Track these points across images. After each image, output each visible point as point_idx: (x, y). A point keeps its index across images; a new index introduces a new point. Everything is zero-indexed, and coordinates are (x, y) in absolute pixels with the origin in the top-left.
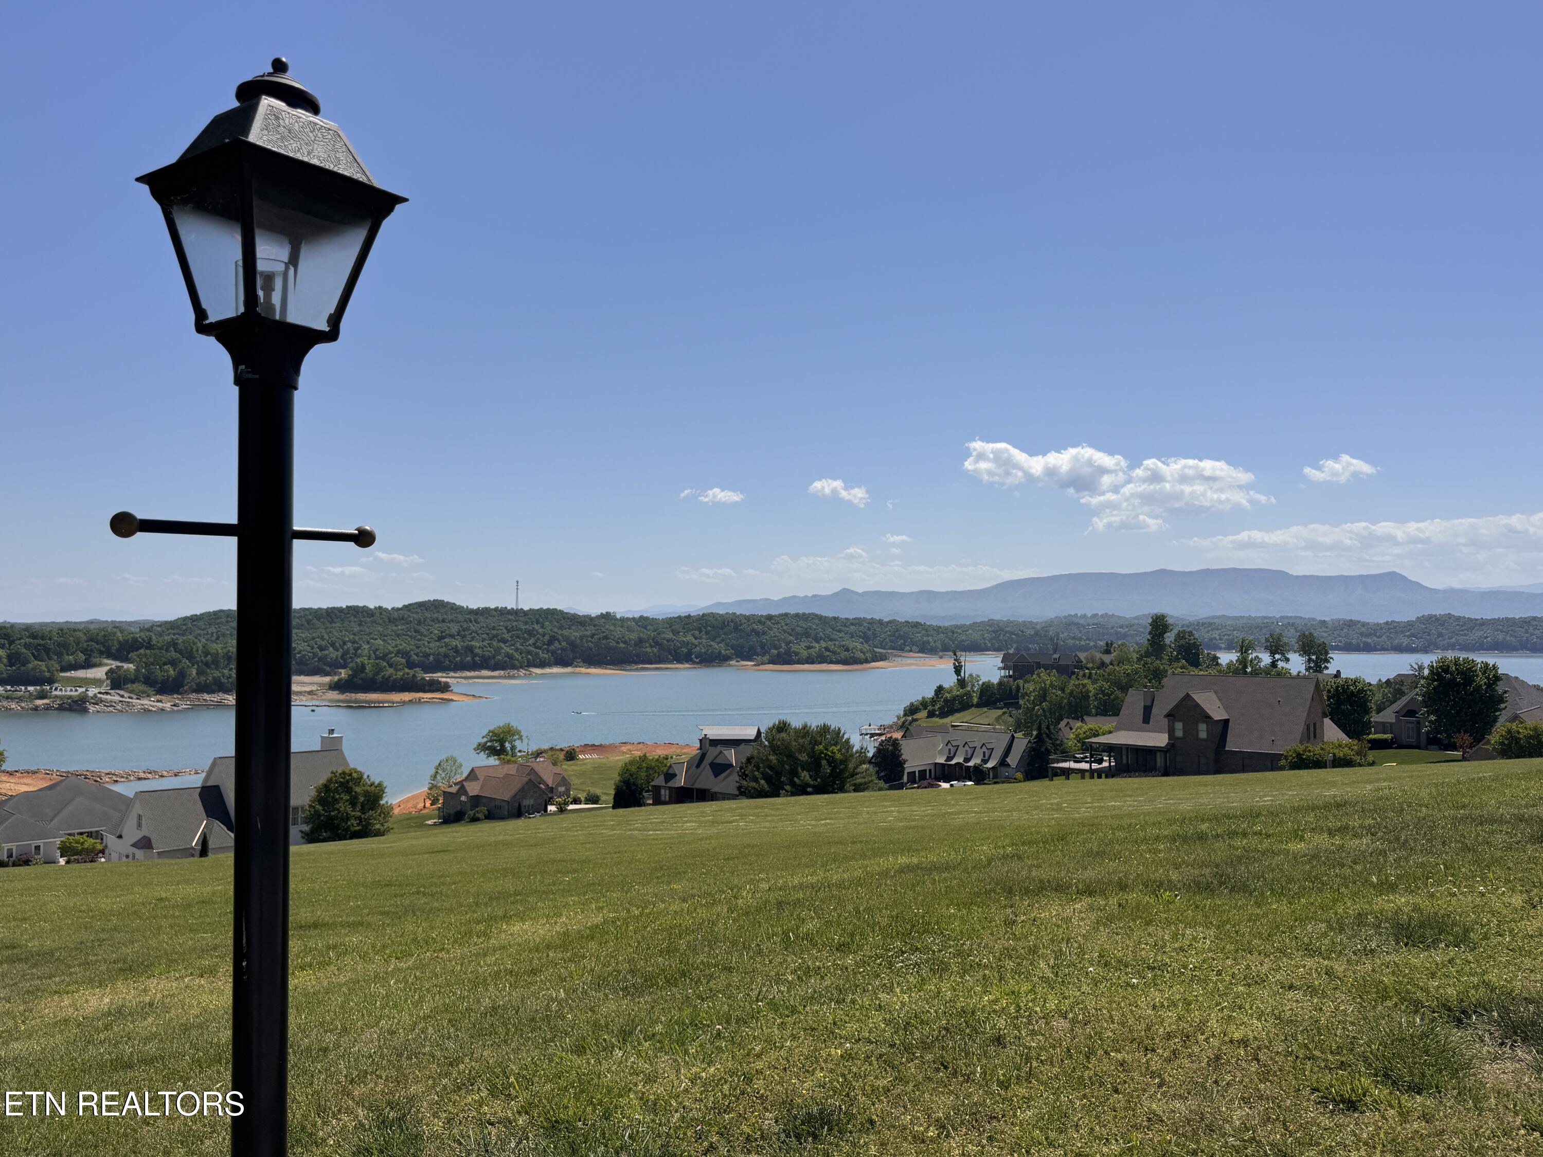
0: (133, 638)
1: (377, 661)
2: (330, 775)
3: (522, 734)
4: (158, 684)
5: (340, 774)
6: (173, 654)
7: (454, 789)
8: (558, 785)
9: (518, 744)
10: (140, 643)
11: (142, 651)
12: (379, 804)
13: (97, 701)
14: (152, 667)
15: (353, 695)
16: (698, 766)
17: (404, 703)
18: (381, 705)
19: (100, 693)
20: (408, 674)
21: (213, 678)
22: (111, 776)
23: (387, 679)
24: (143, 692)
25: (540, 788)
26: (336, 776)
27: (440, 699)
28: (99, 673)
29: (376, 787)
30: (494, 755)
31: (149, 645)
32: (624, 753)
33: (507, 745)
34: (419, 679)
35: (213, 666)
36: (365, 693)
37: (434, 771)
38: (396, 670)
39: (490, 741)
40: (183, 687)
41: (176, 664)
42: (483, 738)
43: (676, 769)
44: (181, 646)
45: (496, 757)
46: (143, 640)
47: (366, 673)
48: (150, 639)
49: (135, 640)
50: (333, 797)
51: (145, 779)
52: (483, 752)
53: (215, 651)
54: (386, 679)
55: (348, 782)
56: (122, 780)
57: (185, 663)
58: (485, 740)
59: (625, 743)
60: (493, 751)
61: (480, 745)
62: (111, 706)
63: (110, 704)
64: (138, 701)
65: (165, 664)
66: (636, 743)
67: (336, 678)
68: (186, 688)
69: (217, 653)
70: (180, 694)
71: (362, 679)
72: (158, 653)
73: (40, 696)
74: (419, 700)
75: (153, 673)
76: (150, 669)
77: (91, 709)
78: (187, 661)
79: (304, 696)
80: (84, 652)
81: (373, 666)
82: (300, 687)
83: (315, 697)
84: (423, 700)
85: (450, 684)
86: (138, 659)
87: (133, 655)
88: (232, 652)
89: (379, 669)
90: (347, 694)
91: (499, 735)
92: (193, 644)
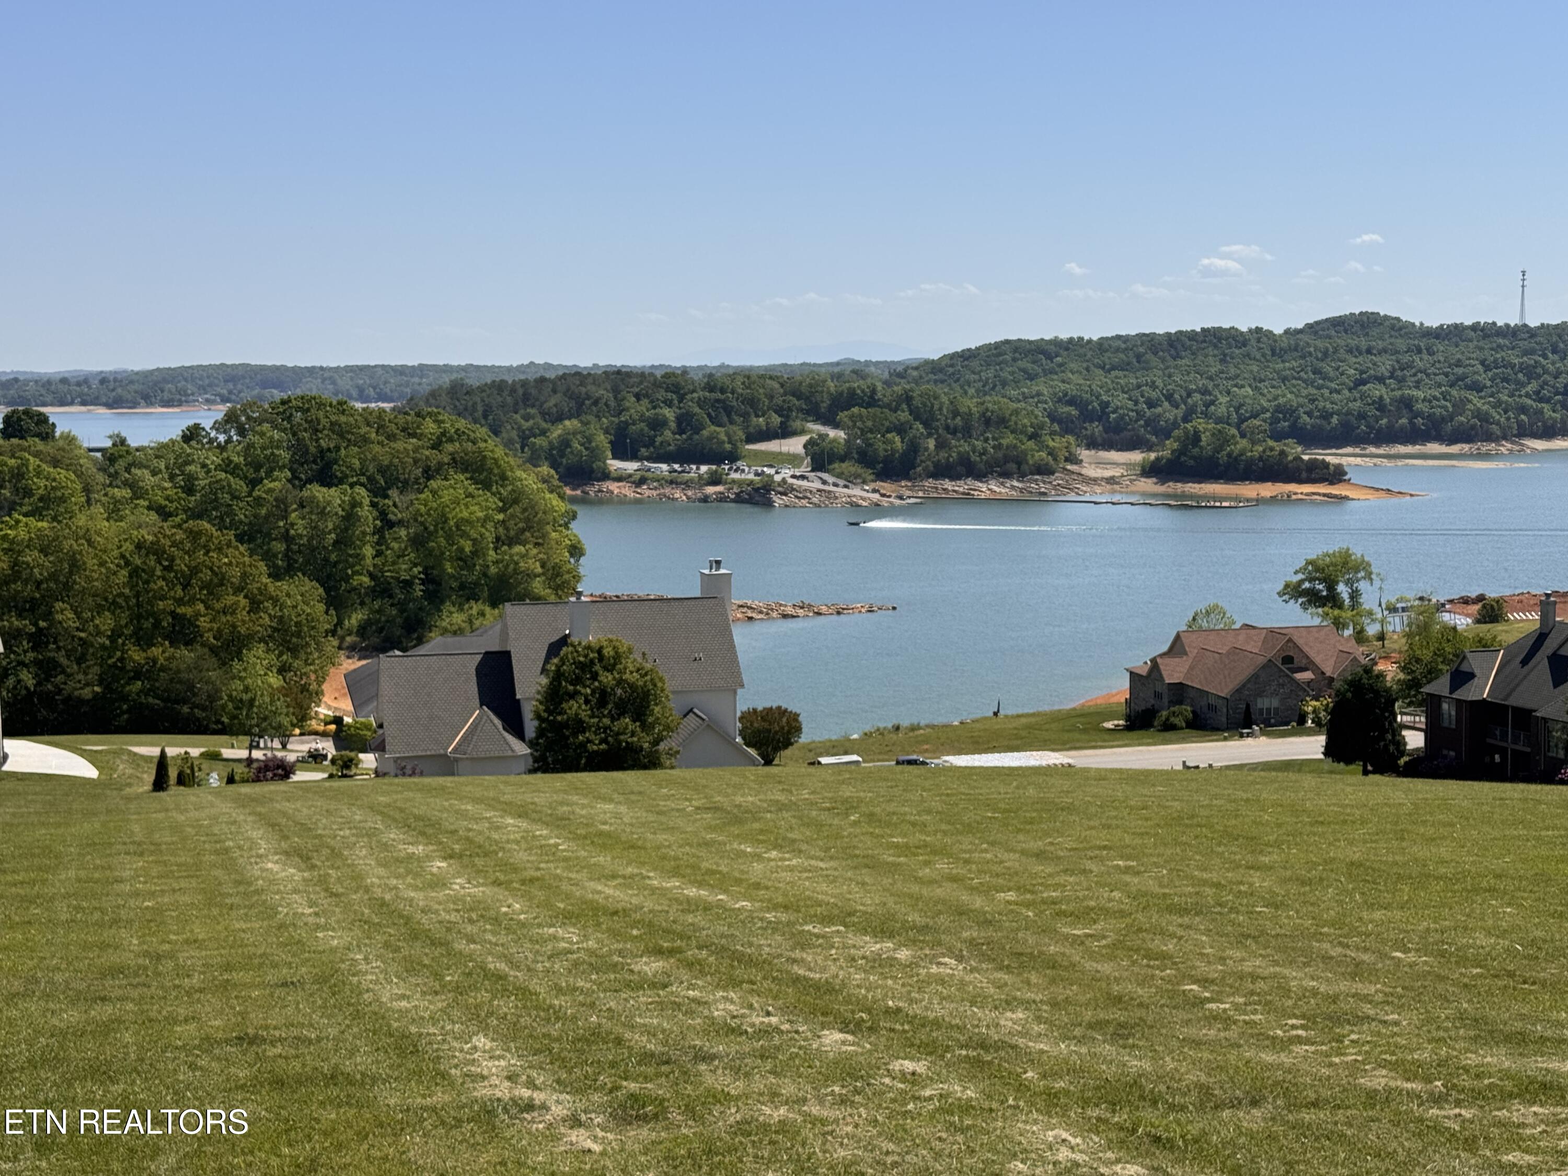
0: (849, 389)
1: (1218, 427)
3: (1374, 569)
4: (879, 463)
6: (904, 415)
7: (1145, 670)
9: (1363, 586)
10: (862, 398)
11: (855, 410)
12: (651, 711)
13: (786, 489)
14: (869, 435)
15: (1179, 485)
16: (1525, 661)
17: (1259, 501)
18: (1218, 504)
19: (793, 477)
20: (1272, 449)
21: (959, 453)
22: (745, 610)
23: (1236, 458)
24: (857, 476)
27: (1324, 495)
28: (795, 445)
29: (644, 675)
30: (1316, 606)
31: (870, 400)
33: (1342, 589)
34: (1290, 458)
35: (960, 435)
36: (1200, 483)
38: (1254, 443)
39: (1311, 580)
40: (915, 468)
41: (905, 432)
42: (1296, 573)
43: (1477, 662)
44: (917, 402)
45: (1320, 610)
46: (863, 391)
47: (1201, 447)
48: (874, 391)
49: (852, 393)
51: (793, 617)
52: (1292, 601)
53: (966, 410)
54: (1234, 460)
55: (593, 662)
56: (760, 616)
57: (919, 430)
58: (1300, 576)
60: (1313, 599)
61: (1287, 586)
62: (805, 498)
63: (804, 495)
64: (845, 490)
65: (889, 431)
67: (1153, 456)
68: (919, 469)
69: (970, 414)
70: (910, 480)
71: (1193, 458)
72: (878, 414)
73: (715, 480)
74: (1289, 496)
75: (871, 445)
76: (868, 439)
77: (778, 501)
78: (920, 426)
79: (1099, 485)
80: (779, 411)
81: (1213, 435)
82: (1099, 471)
83: (1117, 487)
84: (1294, 497)
85: (1346, 469)
86: (850, 424)
87: (842, 416)
88: (992, 412)
89: (1222, 440)
90: (1171, 484)
91: (1323, 569)
92: (935, 398)
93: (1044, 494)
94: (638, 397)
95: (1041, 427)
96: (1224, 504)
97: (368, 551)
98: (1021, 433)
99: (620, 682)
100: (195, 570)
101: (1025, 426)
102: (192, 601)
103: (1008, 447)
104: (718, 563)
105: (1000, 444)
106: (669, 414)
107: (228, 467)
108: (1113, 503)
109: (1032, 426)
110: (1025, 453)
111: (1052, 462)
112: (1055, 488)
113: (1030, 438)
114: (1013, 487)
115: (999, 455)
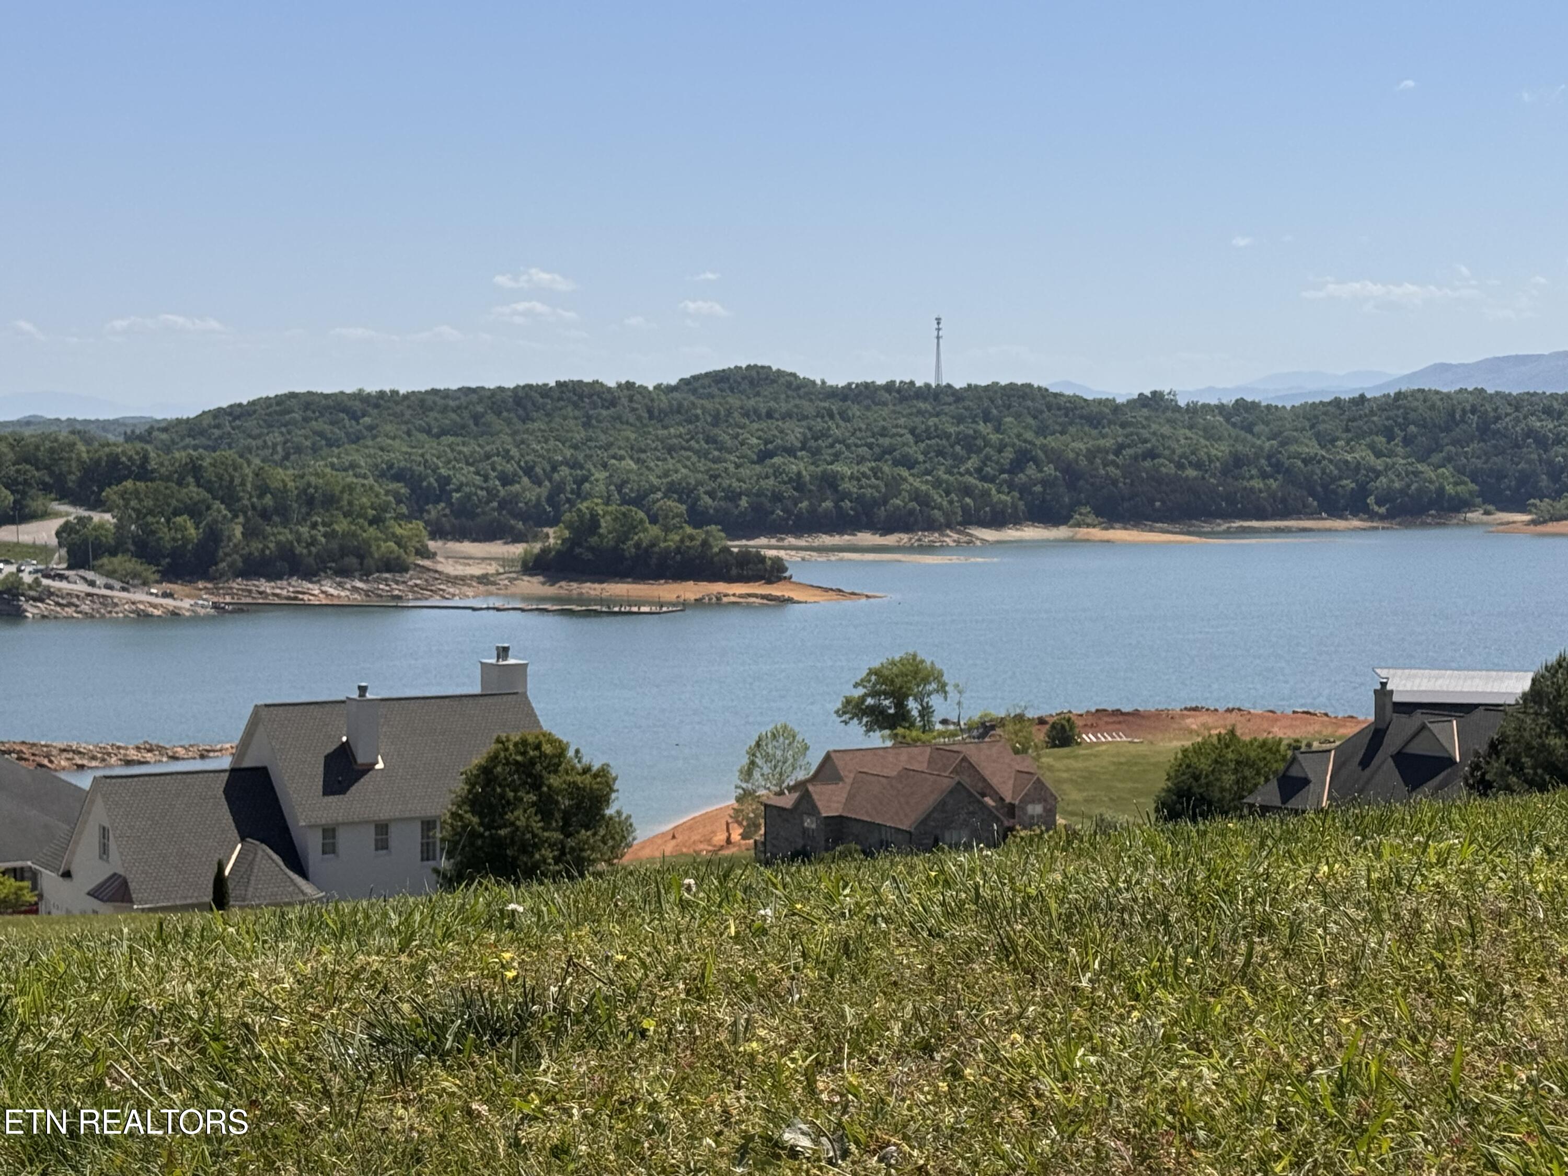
0: (110, 456)
1: (624, 509)
2: (494, 747)
3: (945, 678)
4: (164, 557)
5: (516, 744)
6: (193, 491)
7: (788, 801)
8: (1028, 799)
9: (935, 701)
10: (128, 468)
11: (129, 484)
12: (603, 816)
13: (42, 594)
14: (150, 519)
15: (574, 585)
16: (1365, 763)
17: (685, 606)
18: (635, 609)
19: (46, 576)
20: (692, 538)
21: (278, 543)
23: (646, 550)
24: (135, 576)
25: (985, 806)
26: (506, 749)
27: (763, 597)
28: (43, 532)
29: (596, 776)
30: (882, 728)
31: (143, 472)
32: (1191, 732)
33: (912, 705)
34: (716, 550)
35: (276, 519)
36: (601, 582)
37: (745, 761)
38: (667, 529)
39: (874, 694)
40: (216, 564)
41: (200, 514)
42: (856, 685)
43: (1308, 767)
44: (209, 474)
45: (887, 732)
46: (130, 459)
47: (601, 536)
48: (145, 458)
49: (114, 461)
50: (502, 796)
52: (855, 721)
53: (279, 486)
54: (644, 552)
55: (532, 762)
56: (94, 763)
57: (219, 511)
58: (861, 691)
59: (1196, 709)
60: (879, 718)
61: (848, 701)
62: (69, 604)
63: (68, 600)
64: (124, 594)
65: (176, 513)
66: (1221, 710)
67: (537, 547)
68: (223, 565)
69: (285, 489)
70: (211, 580)
71: (591, 549)
72: (162, 488)
74: (718, 599)
75: (153, 532)
76: (147, 524)
77: (31, 609)
78: (223, 507)
79: (470, 586)
80: (12, 484)
81: (615, 519)
82: (460, 568)
83: (492, 588)
84: (725, 600)
85: (787, 564)
86: (121, 502)
87: (111, 493)
88: (316, 488)
89: (628, 528)
90: (563, 584)
91: (892, 682)
92: (235, 470)
93: (399, 598)
95: (384, 508)
96: (643, 609)
98: (359, 516)
99: (568, 786)
101: (362, 507)
103: (343, 534)
104: (506, 650)
105: (334, 530)
108: (498, 609)
109: (373, 508)
110: (367, 542)
111: (404, 556)
112: (412, 589)
113: (371, 523)
114: (355, 589)
115: (334, 545)
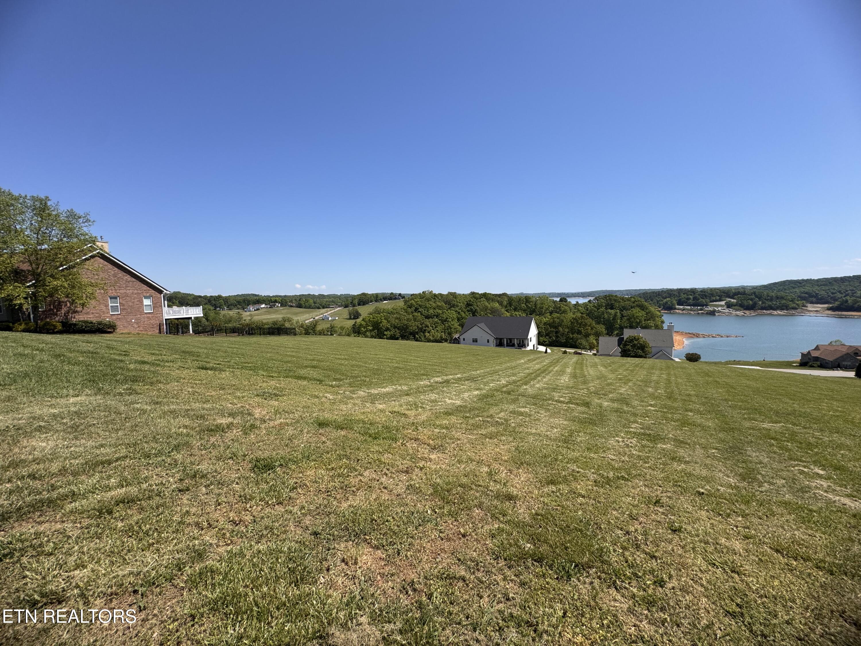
1: (855, 299)
4: (745, 306)
6: (753, 297)
7: (806, 353)
11: (739, 296)
13: (719, 312)
15: (840, 312)
18: (853, 317)
19: (721, 309)
21: (768, 305)
24: (739, 309)
28: (723, 303)
31: (744, 293)
35: (769, 301)
36: (847, 312)
41: (753, 300)
46: (742, 292)
47: (848, 303)
49: (739, 292)
53: (771, 295)
62: (724, 313)
64: (735, 312)
65: (748, 300)
67: (831, 305)
68: (756, 308)
69: (773, 296)
70: (753, 310)
71: (845, 306)
72: (746, 296)
73: (701, 310)
76: (742, 302)
77: (717, 314)
78: (758, 299)
79: (812, 312)
80: (719, 296)
81: (853, 301)
82: (813, 309)
83: (818, 313)
86: (738, 298)
87: (736, 297)
88: (779, 296)
89: (856, 302)
90: (837, 312)
92: (763, 293)
93: (794, 314)
94: (684, 294)
95: (795, 299)
96: (855, 317)
97: (619, 321)
98: (788, 300)
99: (639, 343)
100: (582, 323)
102: (581, 327)
103: (783, 303)
104: (671, 323)
105: (781, 303)
106: (691, 297)
107: (594, 306)
108: (816, 316)
109: (792, 299)
110: (789, 305)
111: (797, 307)
112: (798, 312)
113: (791, 301)
114: (784, 312)
115: (781, 305)
